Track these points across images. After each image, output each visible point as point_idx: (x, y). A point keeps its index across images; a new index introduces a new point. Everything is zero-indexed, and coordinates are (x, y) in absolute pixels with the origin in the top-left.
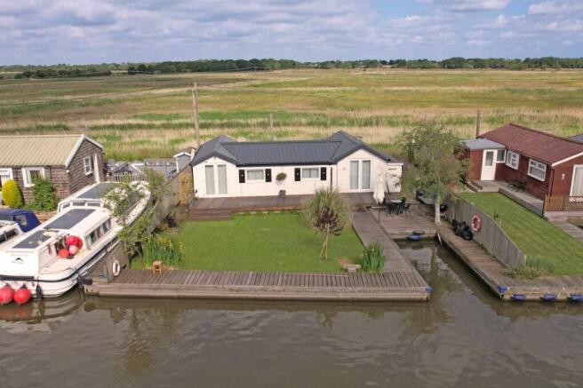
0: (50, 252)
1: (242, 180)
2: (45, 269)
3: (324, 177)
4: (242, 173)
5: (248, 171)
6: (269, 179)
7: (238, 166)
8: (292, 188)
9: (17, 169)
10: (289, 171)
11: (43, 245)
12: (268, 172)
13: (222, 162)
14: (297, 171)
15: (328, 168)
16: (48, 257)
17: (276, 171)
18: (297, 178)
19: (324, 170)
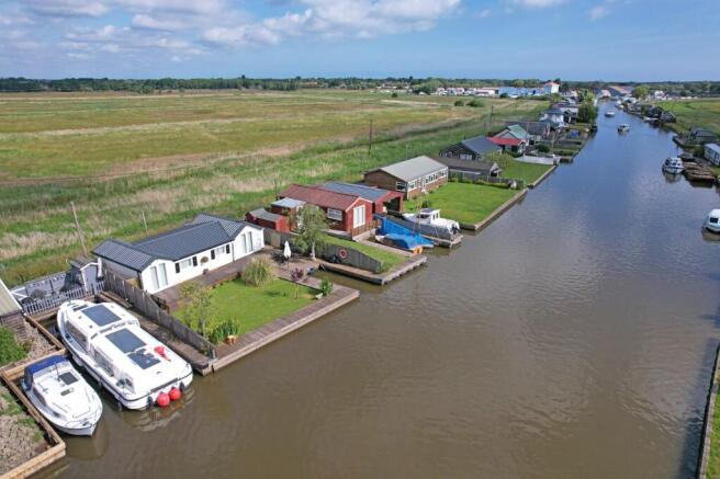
1: (178, 270)
3: (228, 252)
4: (177, 265)
5: (181, 263)
6: (196, 264)
7: (174, 261)
8: (212, 265)
10: (207, 254)
12: (195, 259)
13: (162, 261)
14: (212, 252)
15: (230, 244)
17: (199, 256)
18: (213, 257)
19: (228, 247)
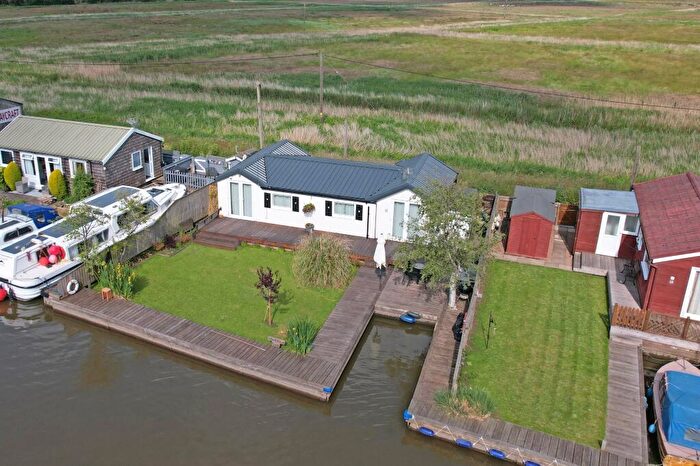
0: (29, 258)
1: (267, 204)
2: (22, 274)
3: (359, 217)
4: (267, 196)
5: (275, 196)
6: (296, 208)
7: (263, 188)
8: (320, 222)
9: (65, 160)
10: (319, 203)
11: (24, 251)
12: (296, 200)
13: (248, 181)
14: (328, 204)
15: (365, 206)
16: (26, 263)
17: (304, 200)
18: (329, 213)
19: (359, 208)
